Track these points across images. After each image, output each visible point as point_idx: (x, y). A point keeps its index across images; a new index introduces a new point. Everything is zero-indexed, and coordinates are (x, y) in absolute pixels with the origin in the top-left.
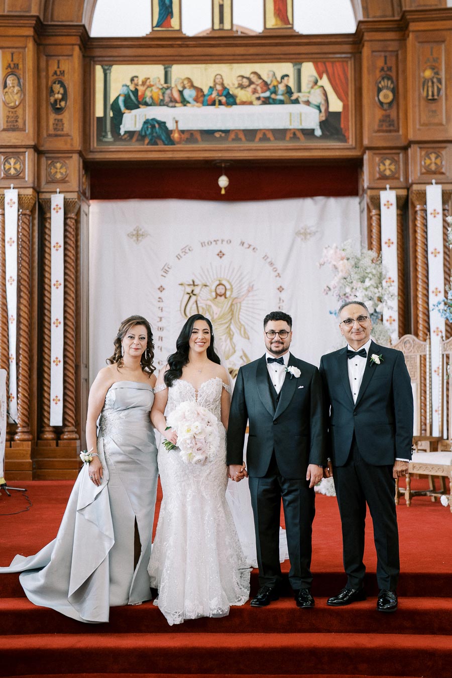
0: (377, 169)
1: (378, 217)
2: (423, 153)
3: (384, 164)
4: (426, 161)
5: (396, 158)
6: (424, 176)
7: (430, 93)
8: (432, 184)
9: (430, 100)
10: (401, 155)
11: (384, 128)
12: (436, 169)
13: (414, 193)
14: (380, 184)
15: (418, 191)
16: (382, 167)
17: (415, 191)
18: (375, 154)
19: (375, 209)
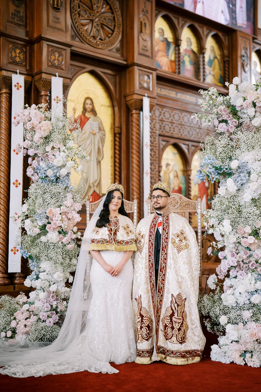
0: (10, 54)
1: (8, 95)
2: (50, 49)
3: (15, 52)
4: (52, 57)
5: (24, 50)
6: (49, 68)
7: (56, 3)
8: (56, 76)
9: (55, 8)
10: (28, 47)
11: (15, 21)
12: (58, 64)
13: (42, 81)
14: (11, 67)
15: (46, 79)
16: (13, 54)
17: (44, 78)
18: (8, 41)
19: (5, 89)
